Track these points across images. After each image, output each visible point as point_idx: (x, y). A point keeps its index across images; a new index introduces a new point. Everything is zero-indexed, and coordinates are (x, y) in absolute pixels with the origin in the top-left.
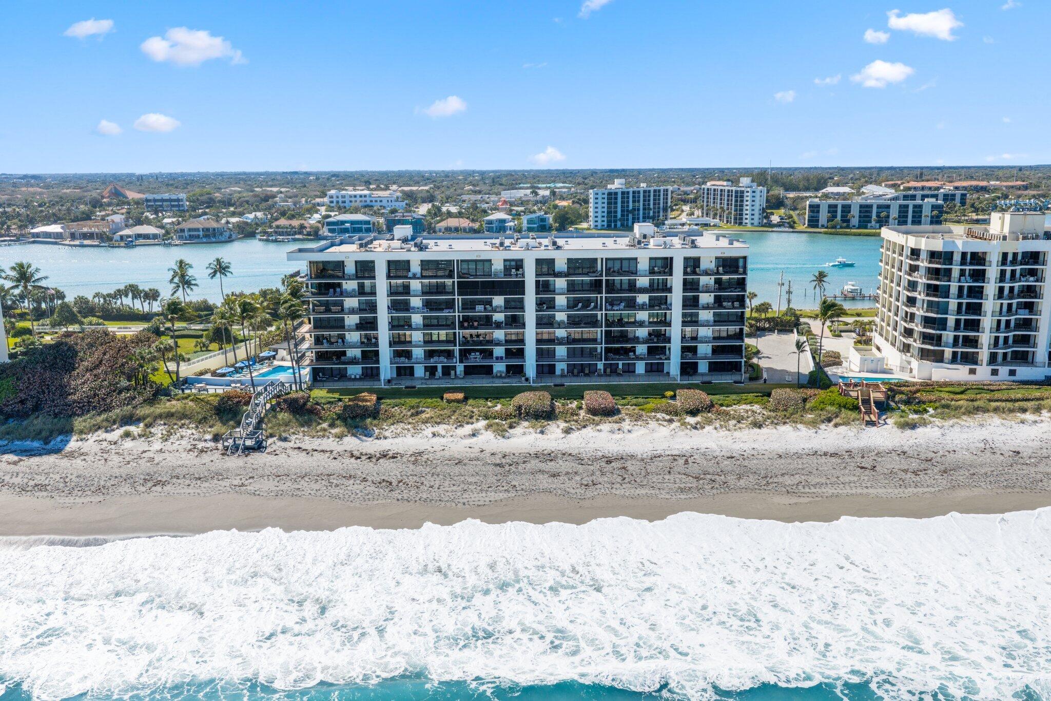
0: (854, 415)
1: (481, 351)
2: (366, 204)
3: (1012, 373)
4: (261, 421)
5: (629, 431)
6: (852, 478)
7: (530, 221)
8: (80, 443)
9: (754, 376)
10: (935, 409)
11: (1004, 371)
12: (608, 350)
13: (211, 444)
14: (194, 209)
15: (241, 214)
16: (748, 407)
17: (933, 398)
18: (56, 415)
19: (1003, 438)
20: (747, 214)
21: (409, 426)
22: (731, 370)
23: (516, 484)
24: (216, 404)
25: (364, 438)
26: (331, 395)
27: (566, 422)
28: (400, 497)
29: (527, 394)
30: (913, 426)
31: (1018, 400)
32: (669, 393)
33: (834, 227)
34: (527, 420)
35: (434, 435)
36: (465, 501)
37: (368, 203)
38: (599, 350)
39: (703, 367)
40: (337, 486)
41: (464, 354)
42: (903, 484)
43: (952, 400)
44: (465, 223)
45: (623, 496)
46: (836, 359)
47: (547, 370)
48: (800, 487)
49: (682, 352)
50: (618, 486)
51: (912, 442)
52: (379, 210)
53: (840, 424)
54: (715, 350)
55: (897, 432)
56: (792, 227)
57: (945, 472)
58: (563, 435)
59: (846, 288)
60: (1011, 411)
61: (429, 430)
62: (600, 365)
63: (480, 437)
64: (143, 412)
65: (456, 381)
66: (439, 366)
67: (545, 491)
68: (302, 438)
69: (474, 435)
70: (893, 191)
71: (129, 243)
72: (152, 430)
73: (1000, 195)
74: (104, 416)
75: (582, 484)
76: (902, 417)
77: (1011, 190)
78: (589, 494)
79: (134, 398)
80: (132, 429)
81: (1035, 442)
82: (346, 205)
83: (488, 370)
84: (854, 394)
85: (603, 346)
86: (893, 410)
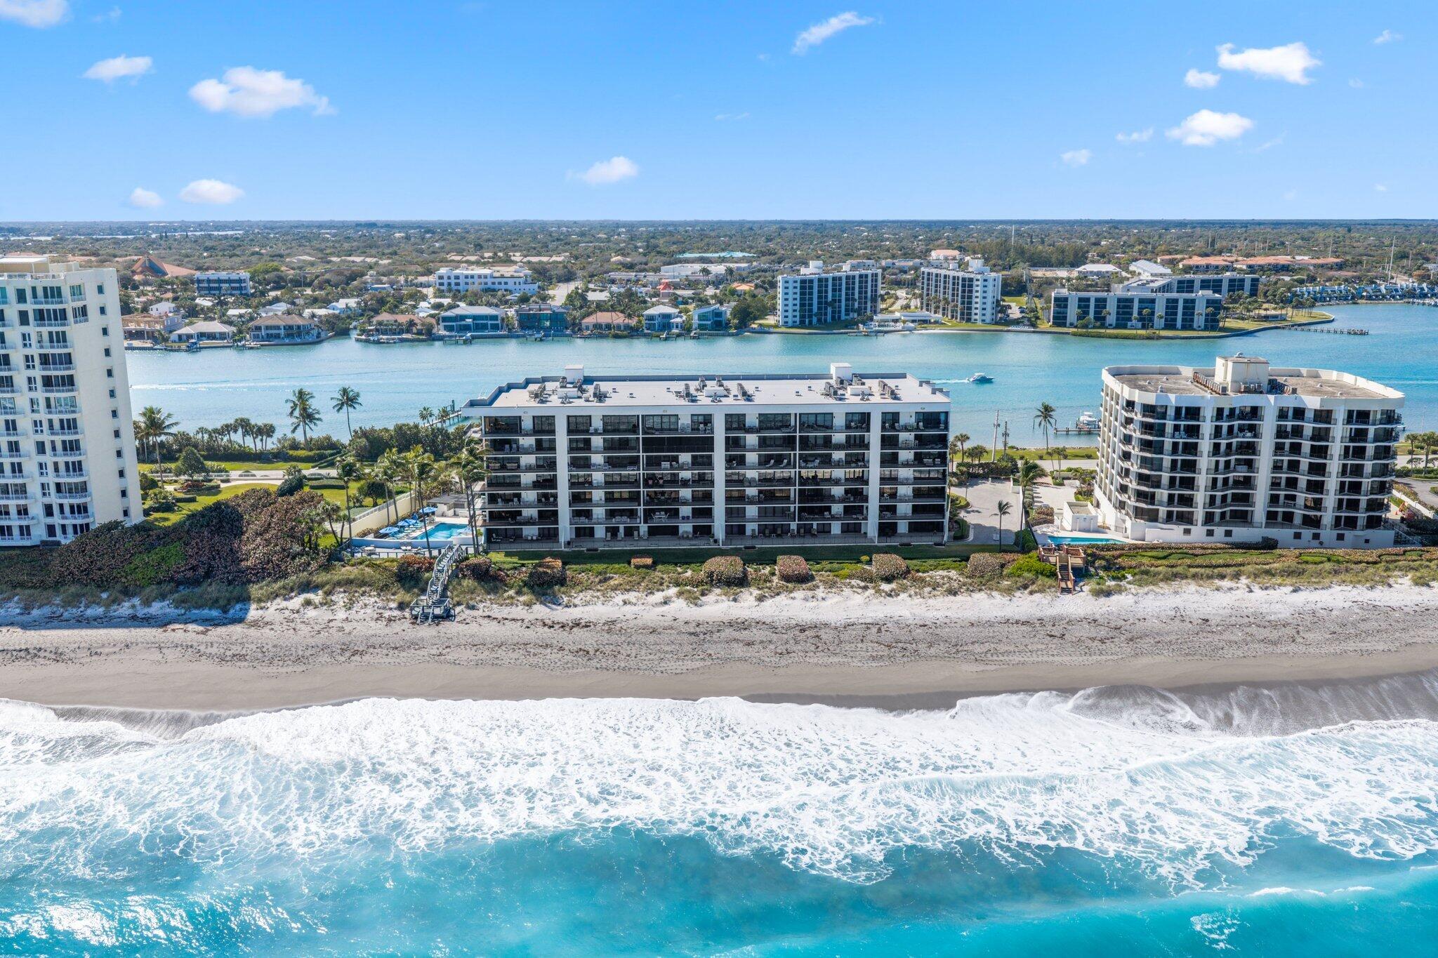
0: (1050, 581)
1: (666, 511)
2: (486, 286)
3: (1228, 533)
4: (445, 588)
5: (823, 599)
6: (1040, 646)
7: (702, 317)
8: (260, 612)
9: (959, 534)
10: (1134, 575)
11: (1219, 531)
12: (801, 510)
13: (397, 613)
14: (263, 294)
15: (326, 302)
16: (945, 573)
17: (1133, 563)
18: (230, 583)
19: (1195, 606)
20: (976, 308)
21: (599, 594)
22: (932, 531)
23: (712, 652)
24: (395, 569)
25: (554, 606)
26: (509, 559)
27: (759, 589)
28: (599, 666)
29: (718, 559)
30: (1108, 594)
31: (1219, 566)
32: (865, 558)
33: (1085, 326)
34: (718, 587)
35: (625, 603)
36: (663, 669)
37: (490, 285)
38: (792, 510)
39: (903, 527)
40: (535, 655)
41: (648, 515)
42: (1089, 652)
43: (1152, 565)
44: (618, 319)
45: (817, 664)
46: (1047, 516)
47: (735, 531)
48: (989, 655)
49: (881, 511)
50: (812, 654)
51: (1105, 609)
52: (504, 296)
53: (1036, 592)
54: (916, 509)
55: (1091, 598)
56: (1034, 325)
57: (1131, 640)
58: (757, 603)
59: (1082, 419)
60: (1210, 577)
61: (619, 598)
62: (794, 526)
63: (672, 605)
64: (320, 580)
65: (640, 543)
66: (622, 527)
67: (740, 659)
68: (488, 606)
69: (665, 603)
70: (1169, 271)
71: (193, 345)
72: (333, 598)
73: (1305, 278)
74: (280, 584)
75: (776, 653)
76: (1099, 584)
77: (1320, 271)
78: (783, 662)
79: (309, 564)
80: (311, 596)
81: (1226, 610)
82: (460, 288)
83: (674, 531)
84: (1052, 560)
85: (797, 505)
86: (1091, 576)
